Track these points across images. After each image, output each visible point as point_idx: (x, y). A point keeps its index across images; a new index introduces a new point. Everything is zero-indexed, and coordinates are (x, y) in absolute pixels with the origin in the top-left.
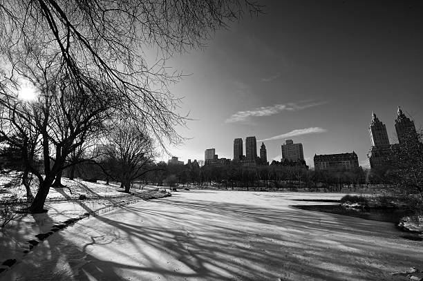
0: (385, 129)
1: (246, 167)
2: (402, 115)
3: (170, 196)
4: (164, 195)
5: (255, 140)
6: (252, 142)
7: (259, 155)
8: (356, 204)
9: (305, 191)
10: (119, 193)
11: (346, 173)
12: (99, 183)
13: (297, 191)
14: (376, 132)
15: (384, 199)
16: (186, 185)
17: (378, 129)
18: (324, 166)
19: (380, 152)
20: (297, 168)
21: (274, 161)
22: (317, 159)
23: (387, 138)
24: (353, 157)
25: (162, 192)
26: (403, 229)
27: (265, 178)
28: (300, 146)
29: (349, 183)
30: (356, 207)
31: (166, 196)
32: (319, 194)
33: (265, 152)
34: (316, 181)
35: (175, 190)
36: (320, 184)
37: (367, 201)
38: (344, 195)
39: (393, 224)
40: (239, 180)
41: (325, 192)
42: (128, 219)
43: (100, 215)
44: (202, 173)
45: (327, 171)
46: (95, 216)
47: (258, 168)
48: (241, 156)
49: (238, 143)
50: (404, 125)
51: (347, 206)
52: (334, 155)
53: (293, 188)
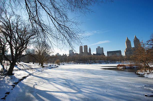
0: (130, 42)
1: (84, 56)
2: (136, 38)
3: (58, 67)
4: (56, 67)
5: (87, 46)
6: (86, 47)
7: (88, 52)
8: (122, 67)
9: (104, 64)
10: (39, 67)
11: (118, 57)
12: (30, 63)
13: (101, 64)
14: (127, 43)
15: (131, 65)
16: (63, 63)
17: (128, 42)
18: (110, 55)
19: (128, 50)
20: (101, 56)
21: (94, 54)
22: (108, 53)
23: (131, 45)
24: (120, 52)
25: (55, 66)
26: (138, 74)
27: (91, 60)
28: (103, 48)
29: (118, 61)
30: (122, 68)
31: (57, 67)
32: (109, 64)
33: (91, 51)
34: (108, 60)
35: (59, 65)
36: (109, 61)
37: (125, 66)
38: (118, 64)
39: (134, 73)
40: (82, 61)
41: (111, 64)
42: (45, 76)
43: (34, 75)
44: (68, 59)
45: (111, 57)
46: (33, 75)
47: (88, 56)
48: (82, 52)
49: (81, 48)
50: (137, 41)
51: (119, 68)
52: (114, 51)
53: (100, 63)
